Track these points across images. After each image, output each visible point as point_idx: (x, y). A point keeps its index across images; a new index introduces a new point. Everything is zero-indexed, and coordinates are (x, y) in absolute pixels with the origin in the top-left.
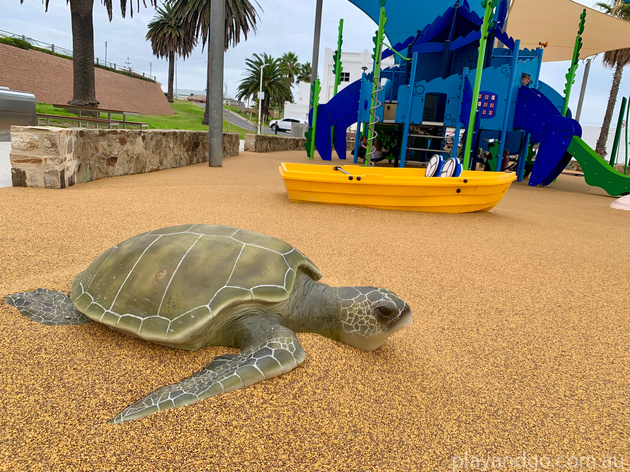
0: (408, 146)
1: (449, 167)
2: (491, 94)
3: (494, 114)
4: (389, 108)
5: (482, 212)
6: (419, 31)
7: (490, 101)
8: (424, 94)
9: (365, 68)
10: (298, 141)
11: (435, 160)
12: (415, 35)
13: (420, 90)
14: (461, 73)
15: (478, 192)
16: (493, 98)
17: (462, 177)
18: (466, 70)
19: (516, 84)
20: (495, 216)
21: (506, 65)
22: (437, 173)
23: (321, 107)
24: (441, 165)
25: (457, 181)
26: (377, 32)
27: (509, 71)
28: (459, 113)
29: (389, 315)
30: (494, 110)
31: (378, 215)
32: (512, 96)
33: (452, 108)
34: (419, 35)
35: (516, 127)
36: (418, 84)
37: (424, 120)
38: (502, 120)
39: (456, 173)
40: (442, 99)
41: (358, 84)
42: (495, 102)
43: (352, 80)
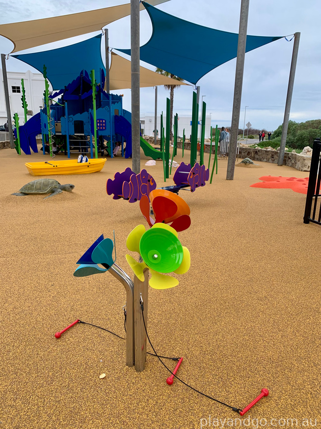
0: (70, 145)
1: (84, 159)
2: (103, 120)
3: (105, 128)
4: (57, 125)
5: (98, 172)
6: (65, 87)
7: (103, 123)
8: (73, 121)
9: (41, 107)
10: (4, 143)
11: (80, 157)
12: (64, 88)
13: (71, 119)
14: (88, 111)
15: (94, 166)
16: (104, 121)
17: (88, 162)
18: (90, 110)
19: (113, 114)
20: (102, 172)
21: (107, 107)
22: (81, 162)
23: (21, 128)
24: (82, 158)
25: (87, 164)
26: (45, 91)
27: (109, 109)
28: (90, 129)
29: (72, 187)
30: (105, 126)
31: (65, 177)
32: (112, 119)
33: (87, 127)
34: (66, 89)
35: (116, 134)
36: (70, 116)
37: (75, 133)
38: (109, 131)
39: (87, 161)
40: (82, 123)
41: (38, 115)
42: (105, 123)
43: (35, 113)
